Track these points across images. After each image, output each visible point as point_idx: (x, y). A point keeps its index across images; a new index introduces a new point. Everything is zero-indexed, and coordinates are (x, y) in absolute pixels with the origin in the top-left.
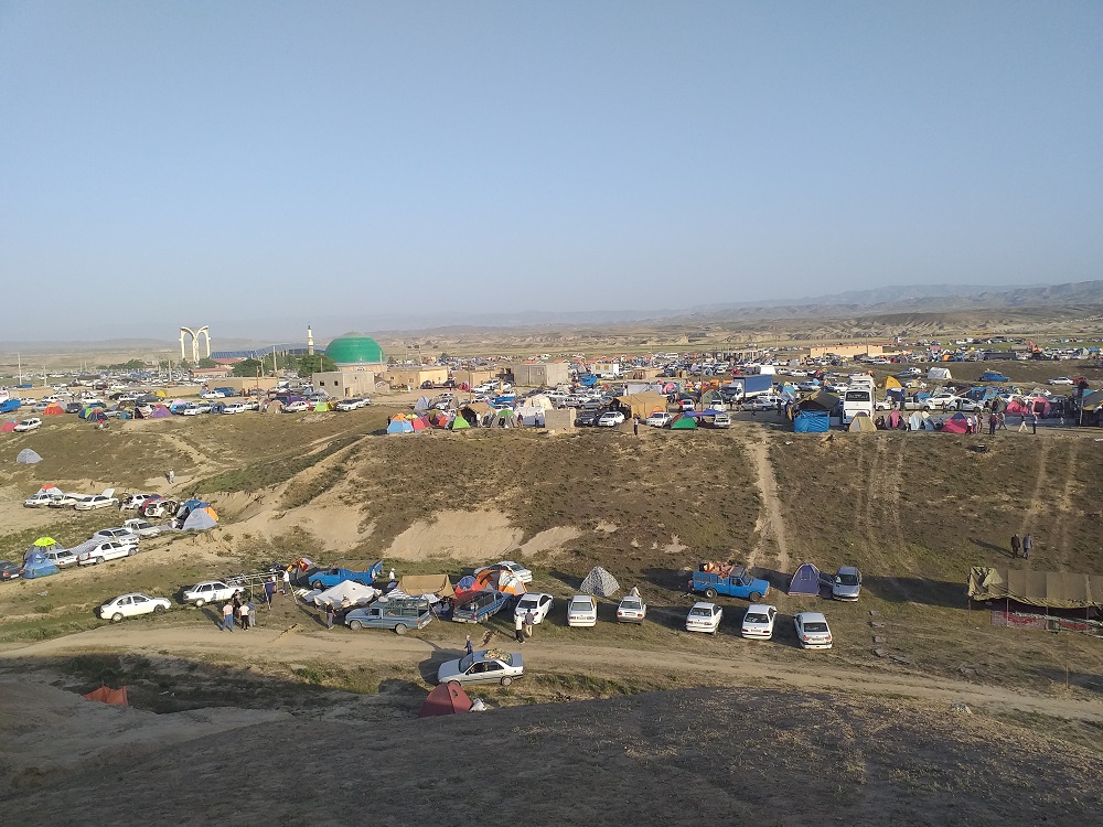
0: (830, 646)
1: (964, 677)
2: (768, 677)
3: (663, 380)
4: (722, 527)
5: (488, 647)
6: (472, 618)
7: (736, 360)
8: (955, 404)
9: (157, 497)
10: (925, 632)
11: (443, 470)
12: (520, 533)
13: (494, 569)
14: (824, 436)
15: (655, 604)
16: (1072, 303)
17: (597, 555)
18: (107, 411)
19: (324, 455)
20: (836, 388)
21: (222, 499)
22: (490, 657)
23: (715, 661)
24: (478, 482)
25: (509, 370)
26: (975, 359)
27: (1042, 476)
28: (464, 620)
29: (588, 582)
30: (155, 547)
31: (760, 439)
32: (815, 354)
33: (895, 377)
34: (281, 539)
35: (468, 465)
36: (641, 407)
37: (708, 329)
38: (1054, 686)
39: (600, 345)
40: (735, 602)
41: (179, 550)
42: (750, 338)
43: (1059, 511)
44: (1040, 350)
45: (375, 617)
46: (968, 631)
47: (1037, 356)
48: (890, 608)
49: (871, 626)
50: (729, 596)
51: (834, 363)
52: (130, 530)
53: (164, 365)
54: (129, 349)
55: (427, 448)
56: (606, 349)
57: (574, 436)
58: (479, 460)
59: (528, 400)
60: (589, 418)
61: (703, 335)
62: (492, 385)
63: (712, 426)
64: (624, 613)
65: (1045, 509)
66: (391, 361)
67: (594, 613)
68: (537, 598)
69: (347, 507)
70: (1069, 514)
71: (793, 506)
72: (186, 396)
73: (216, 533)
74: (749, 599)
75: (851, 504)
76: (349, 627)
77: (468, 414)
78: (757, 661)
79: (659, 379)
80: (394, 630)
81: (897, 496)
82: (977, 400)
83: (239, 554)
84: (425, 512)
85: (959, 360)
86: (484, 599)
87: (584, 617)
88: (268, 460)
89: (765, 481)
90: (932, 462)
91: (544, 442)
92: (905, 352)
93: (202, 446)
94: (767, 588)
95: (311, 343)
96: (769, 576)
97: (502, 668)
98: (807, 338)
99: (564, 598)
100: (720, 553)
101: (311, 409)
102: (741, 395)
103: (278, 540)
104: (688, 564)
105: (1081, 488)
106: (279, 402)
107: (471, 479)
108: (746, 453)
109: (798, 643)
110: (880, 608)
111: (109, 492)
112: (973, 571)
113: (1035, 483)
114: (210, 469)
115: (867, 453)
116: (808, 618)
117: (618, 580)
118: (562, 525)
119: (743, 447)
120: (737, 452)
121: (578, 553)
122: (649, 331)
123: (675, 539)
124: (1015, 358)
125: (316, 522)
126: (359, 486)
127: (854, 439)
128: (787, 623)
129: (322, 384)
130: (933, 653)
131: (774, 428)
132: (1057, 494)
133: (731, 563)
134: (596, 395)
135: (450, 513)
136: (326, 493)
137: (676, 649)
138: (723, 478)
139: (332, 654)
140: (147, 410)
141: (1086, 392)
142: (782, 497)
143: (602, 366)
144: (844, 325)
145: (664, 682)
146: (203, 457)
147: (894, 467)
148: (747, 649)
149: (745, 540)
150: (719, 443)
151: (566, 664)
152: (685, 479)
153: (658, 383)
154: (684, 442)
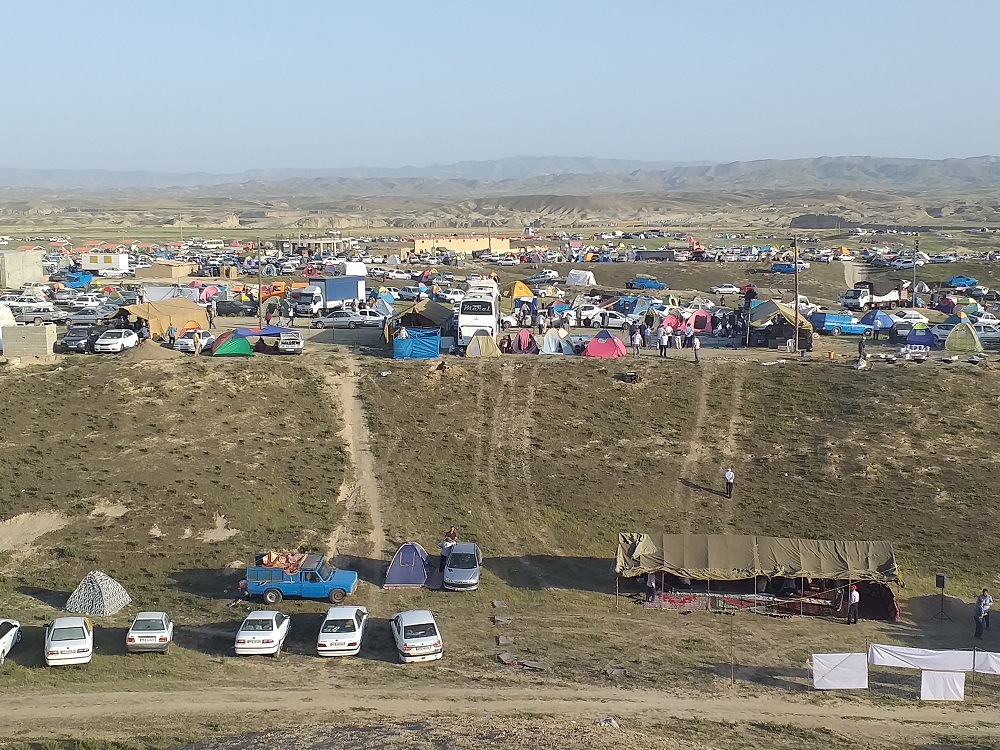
0: (439, 656)
1: (611, 680)
2: (354, 709)
3: (200, 281)
4: (290, 498)
7: (310, 253)
8: (599, 319)
10: (563, 625)
14: (434, 364)
15: (188, 621)
16: (740, 188)
17: (94, 553)
20: (449, 296)
23: (278, 694)
26: (625, 259)
27: (703, 411)
29: (78, 596)
31: (345, 369)
32: (419, 246)
33: (525, 282)
37: (268, 206)
38: (719, 682)
39: (97, 224)
40: (308, 607)
42: (332, 222)
43: (722, 456)
44: (703, 248)
46: (616, 618)
47: (698, 256)
48: (519, 596)
49: (494, 621)
50: (300, 598)
51: (446, 262)
56: (106, 231)
57: (53, 367)
60: (79, 340)
61: (262, 215)
63: (275, 350)
64: (137, 637)
65: (707, 454)
67: (88, 643)
70: (734, 460)
71: (391, 463)
74: (328, 600)
75: (469, 457)
78: (338, 687)
79: (194, 279)
81: (527, 443)
82: (625, 312)
85: (606, 260)
87: (71, 649)
89: (352, 431)
90: (571, 396)
92: (538, 248)
94: (354, 582)
96: (358, 565)
98: (411, 225)
99: (39, 624)
100: (287, 537)
102: (320, 305)
104: (239, 557)
105: (748, 426)
108: (326, 390)
109: (394, 654)
110: (506, 597)
112: (621, 540)
113: (694, 421)
115: (489, 386)
116: (411, 618)
117: (129, 589)
118: (34, 510)
119: (321, 380)
120: (312, 389)
122: (178, 204)
123: (220, 521)
124: (672, 259)
127: (471, 367)
128: (382, 629)
130: (572, 653)
131: (366, 353)
132: (721, 434)
133: (303, 550)
134: (90, 303)
137: (219, 683)
138: (293, 427)
141: (755, 302)
142: (376, 451)
143: (101, 257)
144: (459, 209)
145: (200, 733)
147: (524, 403)
148: (324, 672)
149: (324, 515)
150: (287, 375)
151: (43, 723)
152: (235, 430)
153: (192, 285)
154: (233, 375)
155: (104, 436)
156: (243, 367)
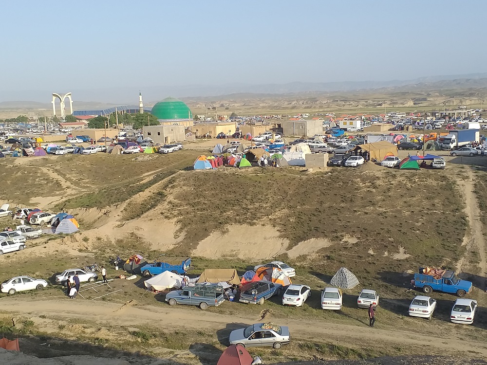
2: (470, 351)
3: (394, 133)
4: (437, 242)
5: (264, 321)
6: (253, 300)
7: (450, 118)
9: (37, 210)
11: (232, 196)
12: (287, 242)
13: (269, 266)
15: (386, 296)
17: (343, 259)
18: (4, 151)
19: (151, 183)
21: (82, 213)
22: (266, 328)
23: (430, 338)
24: (257, 205)
25: (279, 125)
28: (247, 302)
29: (335, 278)
30: (36, 245)
31: (467, 177)
34: (122, 241)
35: (250, 193)
36: (377, 153)
37: (429, 95)
39: (346, 107)
40: (446, 297)
41: (53, 247)
42: (461, 102)
45: (185, 297)
50: (441, 292)
52: (19, 232)
53: (41, 120)
54: (17, 109)
55: (222, 180)
56: (351, 110)
57: (327, 173)
58: (257, 189)
59: (293, 147)
60: (338, 160)
61: (425, 99)
62: (267, 136)
63: (431, 167)
64: (362, 301)
66: (196, 118)
67: (340, 301)
68: (299, 288)
69: (166, 221)
72: (56, 142)
73: (77, 236)
74: (456, 295)
76: (168, 303)
77: (250, 156)
78: (461, 339)
79: (391, 132)
80: (199, 307)
83: (94, 251)
84: (220, 225)
86: (260, 287)
87: (333, 303)
88: (113, 186)
89: (471, 209)
91: (304, 177)
93: (68, 176)
94: (470, 287)
95: (141, 105)
96: (472, 278)
97: (274, 336)
99: (319, 289)
100: (435, 261)
101: (142, 151)
102: (454, 144)
103: (119, 242)
104: (411, 268)
106: (120, 147)
107: (252, 202)
108: (457, 187)
111: (6, 207)
114: (73, 192)
117: (359, 277)
118: (317, 237)
119: (454, 183)
120: (450, 187)
121: (329, 258)
122: (384, 96)
123: (401, 250)
125: (146, 230)
126: (174, 206)
129: (149, 134)
131: (479, 169)
134: (343, 144)
135: (238, 226)
136: (153, 210)
137: (401, 328)
138: (439, 205)
139: (156, 321)
140: (30, 150)
142: (483, 220)
143: (348, 122)
145: (392, 352)
146: (68, 184)
148: (454, 331)
149: (454, 252)
150: (436, 180)
151: (320, 335)
152: (410, 206)
153: (390, 135)
154: (409, 179)
155: (348, 205)
156: (414, 175)
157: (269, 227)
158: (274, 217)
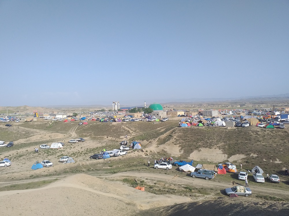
19: (165, 132)
35: (207, 136)
57: (235, 129)
84: (197, 148)
91: (227, 131)
103: (158, 152)
104: (284, 167)
118: (239, 154)
121: (247, 162)
125: (168, 148)
126: (177, 140)
135: (205, 148)
136: (168, 141)
155: (249, 142)
156: (273, 130)
157: (217, 149)
158: (219, 145)
